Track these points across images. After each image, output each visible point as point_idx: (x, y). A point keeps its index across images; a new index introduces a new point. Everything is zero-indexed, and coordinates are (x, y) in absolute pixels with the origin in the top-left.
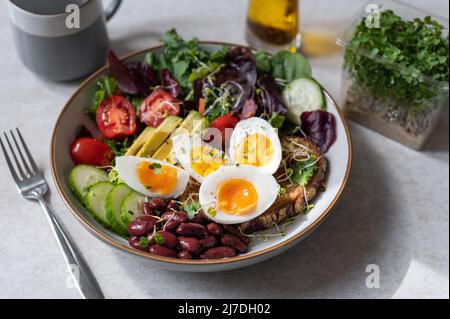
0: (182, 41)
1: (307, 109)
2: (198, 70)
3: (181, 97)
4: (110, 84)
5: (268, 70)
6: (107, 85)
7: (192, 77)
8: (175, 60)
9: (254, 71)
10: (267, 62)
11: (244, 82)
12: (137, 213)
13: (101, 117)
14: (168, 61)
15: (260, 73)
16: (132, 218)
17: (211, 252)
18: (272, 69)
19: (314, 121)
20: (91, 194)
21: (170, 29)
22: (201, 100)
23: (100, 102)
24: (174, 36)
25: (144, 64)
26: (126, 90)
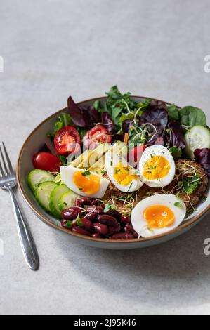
0: (119, 94)
1: (200, 147)
2: (127, 114)
3: (114, 131)
4: (67, 118)
5: (177, 118)
6: (65, 119)
7: (122, 119)
8: (113, 106)
9: (166, 118)
10: (177, 113)
11: (158, 125)
12: (70, 205)
13: (57, 140)
14: (109, 107)
15: (170, 120)
16: (65, 207)
17: (117, 235)
18: (180, 118)
19: (203, 156)
20: (39, 189)
21: (113, 86)
22: (126, 134)
23: (58, 129)
24: (115, 91)
25: (92, 108)
26: (77, 124)
